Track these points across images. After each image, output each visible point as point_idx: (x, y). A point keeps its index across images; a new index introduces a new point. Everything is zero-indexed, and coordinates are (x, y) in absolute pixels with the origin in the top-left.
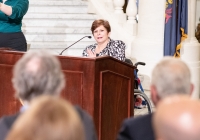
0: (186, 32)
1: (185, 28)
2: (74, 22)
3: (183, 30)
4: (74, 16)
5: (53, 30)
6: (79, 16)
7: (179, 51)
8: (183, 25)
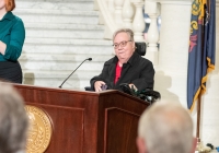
0: (213, 63)
1: (213, 57)
2: (87, 49)
3: (209, 60)
4: (88, 42)
5: (61, 58)
6: (93, 42)
7: (205, 84)
8: (209, 54)
